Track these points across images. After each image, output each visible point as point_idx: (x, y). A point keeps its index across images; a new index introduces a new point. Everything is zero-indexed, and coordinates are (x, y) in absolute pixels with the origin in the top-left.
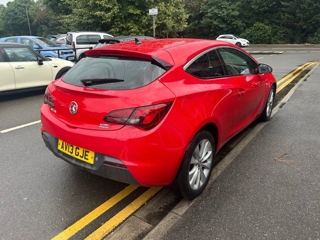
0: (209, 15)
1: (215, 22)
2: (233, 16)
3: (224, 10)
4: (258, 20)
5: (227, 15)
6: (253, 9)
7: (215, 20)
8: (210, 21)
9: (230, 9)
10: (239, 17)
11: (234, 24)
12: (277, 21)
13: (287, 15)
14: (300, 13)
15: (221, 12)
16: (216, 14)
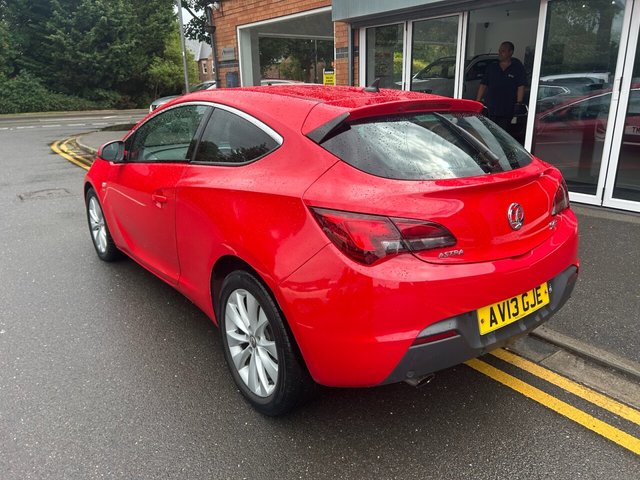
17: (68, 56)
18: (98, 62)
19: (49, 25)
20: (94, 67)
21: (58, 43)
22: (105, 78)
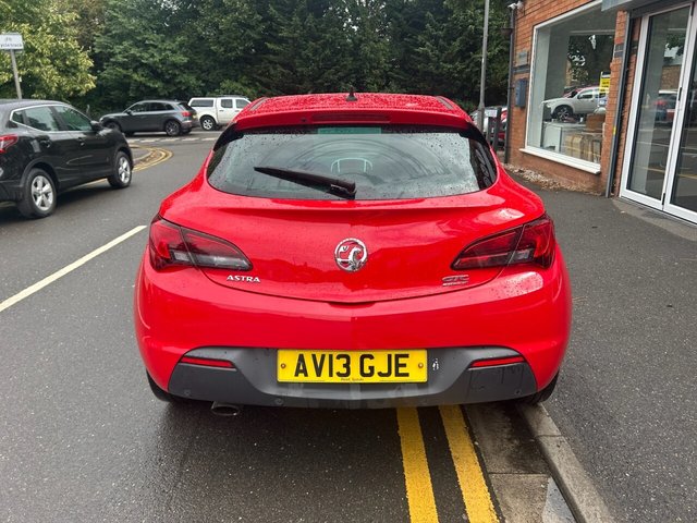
0: (120, 58)
1: (135, 76)
2: (175, 65)
3: (152, 50)
4: (226, 76)
5: (163, 61)
6: (215, 53)
7: (135, 71)
8: (124, 72)
9: (165, 49)
10: (188, 67)
11: (180, 82)
12: (264, 79)
13: (280, 69)
14: (301, 66)
15: (146, 55)
16: (134, 59)
17: (432, 67)
18: (458, 72)
19: (420, 38)
20: (454, 78)
21: (425, 55)
22: (463, 87)
